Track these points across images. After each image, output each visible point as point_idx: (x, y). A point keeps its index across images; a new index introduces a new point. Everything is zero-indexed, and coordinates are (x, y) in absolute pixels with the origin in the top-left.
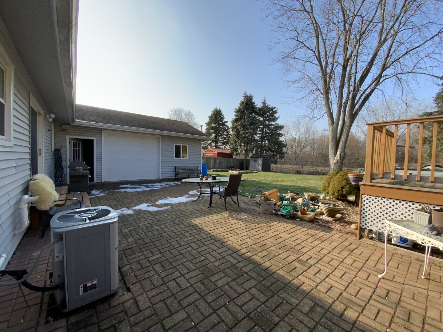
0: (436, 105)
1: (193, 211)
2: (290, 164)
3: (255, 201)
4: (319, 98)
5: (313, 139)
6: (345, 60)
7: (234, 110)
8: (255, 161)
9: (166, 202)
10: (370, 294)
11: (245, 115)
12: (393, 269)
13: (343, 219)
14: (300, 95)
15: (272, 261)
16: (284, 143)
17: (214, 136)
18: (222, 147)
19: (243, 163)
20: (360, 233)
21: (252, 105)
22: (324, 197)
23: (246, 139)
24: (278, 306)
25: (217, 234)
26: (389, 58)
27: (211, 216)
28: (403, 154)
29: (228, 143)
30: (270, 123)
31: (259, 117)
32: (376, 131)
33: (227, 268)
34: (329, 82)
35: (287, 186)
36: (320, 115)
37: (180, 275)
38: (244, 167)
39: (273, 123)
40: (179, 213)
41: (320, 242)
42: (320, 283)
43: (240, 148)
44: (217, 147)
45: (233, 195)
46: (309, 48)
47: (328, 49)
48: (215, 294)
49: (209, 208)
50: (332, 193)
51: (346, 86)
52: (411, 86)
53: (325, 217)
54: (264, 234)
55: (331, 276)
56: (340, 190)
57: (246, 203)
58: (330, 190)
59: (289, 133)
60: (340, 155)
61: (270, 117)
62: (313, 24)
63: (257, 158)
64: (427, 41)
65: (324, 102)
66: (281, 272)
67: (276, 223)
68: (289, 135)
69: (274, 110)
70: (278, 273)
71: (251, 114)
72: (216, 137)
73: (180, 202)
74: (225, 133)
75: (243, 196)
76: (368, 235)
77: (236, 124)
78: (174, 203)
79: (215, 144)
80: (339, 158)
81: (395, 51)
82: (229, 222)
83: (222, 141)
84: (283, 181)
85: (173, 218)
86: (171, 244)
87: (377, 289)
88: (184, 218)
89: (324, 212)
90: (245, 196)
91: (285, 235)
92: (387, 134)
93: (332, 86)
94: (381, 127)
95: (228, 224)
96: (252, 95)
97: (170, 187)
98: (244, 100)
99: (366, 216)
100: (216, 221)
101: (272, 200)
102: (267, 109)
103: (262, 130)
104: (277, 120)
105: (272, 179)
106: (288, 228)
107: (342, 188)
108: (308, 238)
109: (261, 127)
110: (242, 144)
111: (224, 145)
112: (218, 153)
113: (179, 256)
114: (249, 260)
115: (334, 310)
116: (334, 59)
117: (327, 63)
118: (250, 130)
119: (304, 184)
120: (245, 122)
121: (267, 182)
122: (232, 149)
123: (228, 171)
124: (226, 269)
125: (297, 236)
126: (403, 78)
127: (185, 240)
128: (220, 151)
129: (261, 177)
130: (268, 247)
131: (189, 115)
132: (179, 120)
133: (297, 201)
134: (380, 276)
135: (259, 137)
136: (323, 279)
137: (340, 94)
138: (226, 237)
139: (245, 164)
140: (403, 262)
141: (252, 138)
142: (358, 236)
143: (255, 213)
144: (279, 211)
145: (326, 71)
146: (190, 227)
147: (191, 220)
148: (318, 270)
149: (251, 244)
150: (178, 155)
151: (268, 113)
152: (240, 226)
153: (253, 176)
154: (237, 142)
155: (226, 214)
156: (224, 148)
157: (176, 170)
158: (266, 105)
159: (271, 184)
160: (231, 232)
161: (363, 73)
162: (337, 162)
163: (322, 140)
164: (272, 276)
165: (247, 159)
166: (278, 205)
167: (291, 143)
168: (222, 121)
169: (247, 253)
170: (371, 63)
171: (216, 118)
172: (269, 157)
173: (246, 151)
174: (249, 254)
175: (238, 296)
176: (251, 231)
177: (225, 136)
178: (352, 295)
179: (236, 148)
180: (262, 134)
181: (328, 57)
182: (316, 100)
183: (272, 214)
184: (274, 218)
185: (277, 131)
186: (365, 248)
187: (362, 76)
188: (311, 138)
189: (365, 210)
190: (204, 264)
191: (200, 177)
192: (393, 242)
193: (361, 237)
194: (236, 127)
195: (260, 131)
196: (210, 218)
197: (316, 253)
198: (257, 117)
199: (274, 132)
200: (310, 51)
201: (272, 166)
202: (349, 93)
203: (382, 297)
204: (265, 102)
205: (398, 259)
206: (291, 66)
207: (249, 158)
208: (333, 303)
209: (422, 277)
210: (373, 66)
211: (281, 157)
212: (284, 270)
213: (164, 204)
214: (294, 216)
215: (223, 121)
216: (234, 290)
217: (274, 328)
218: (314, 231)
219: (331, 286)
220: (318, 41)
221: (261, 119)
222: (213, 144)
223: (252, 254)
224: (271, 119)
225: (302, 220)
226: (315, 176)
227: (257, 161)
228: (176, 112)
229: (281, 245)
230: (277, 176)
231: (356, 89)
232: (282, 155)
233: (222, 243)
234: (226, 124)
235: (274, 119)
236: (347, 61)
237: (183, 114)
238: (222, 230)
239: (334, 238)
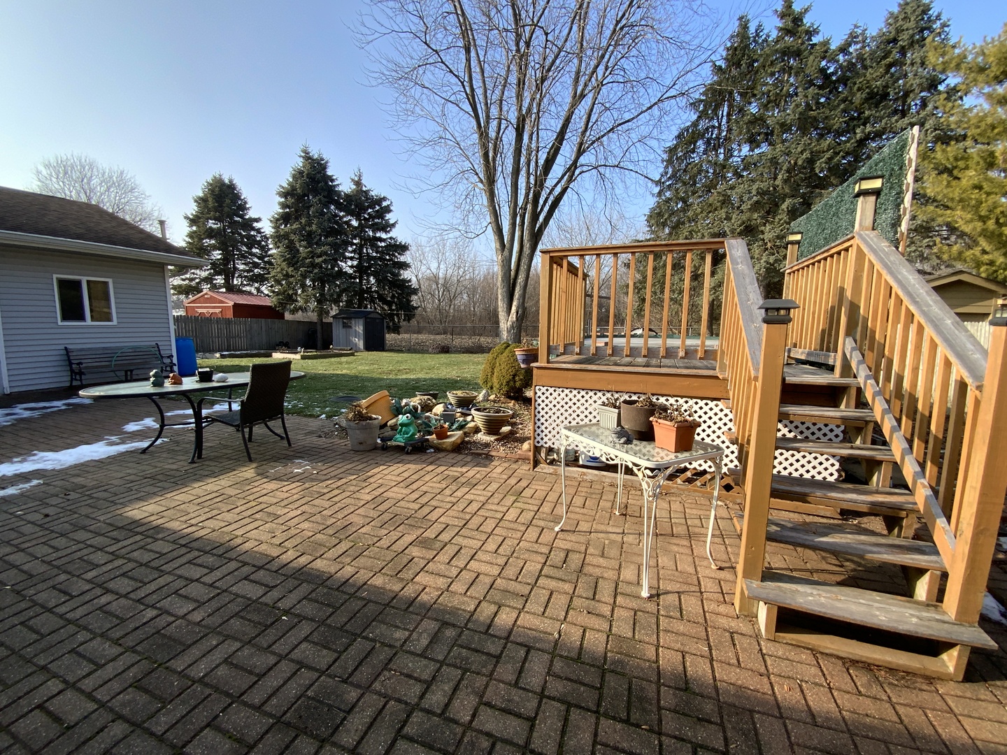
0: (649, 229)
1: (132, 482)
2: (430, 333)
3: (337, 424)
4: (477, 189)
5: (472, 279)
6: (518, 119)
7: (277, 188)
8: (346, 326)
9: (27, 467)
10: (539, 566)
11: (309, 208)
12: (578, 509)
13: (513, 434)
14: (439, 177)
15: (362, 561)
16: (414, 283)
17: (219, 257)
18: (248, 288)
19: (315, 332)
20: (535, 456)
21: (327, 183)
22: (485, 397)
23: (316, 271)
24: (360, 664)
25: (210, 530)
26: (588, 133)
27: (196, 485)
28: (608, 311)
29: (267, 279)
30: (378, 235)
31: (349, 218)
32: (555, 266)
33: (232, 617)
34: (494, 160)
35: (418, 380)
36: (479, 227)
37: (61, 686)
38: (319, 343)
39: (384, 236)
40: (73, 496)
41: (468, 489)
42: (456, 577)
43: (303, 292)
44: (231, 289)
45: (271, 419)
46: (451, 72)
47: (490, 86)
48: (183, 703)
49: (193, 462)
50: (498, 386)
51: (523, 173)
52: (617, 192)
53: (482, 437)
54: (348, 501)
55: (480, 555)
56: (510, 380)
57: (311, 433)
58: (495, 381)
59: (424, 262)
60: (517, 313)
61: (376, 221)
62: (457, 15)
63: (350, 318)
64: (642, 113)
65: (485, 202)
66: (378, 581)
67: (382, 468)
68: (424, 268)
69: (384, 204)
70: (371, 585)
71: (327, 205)
72: (227, 258)
73: (82, 461)
74: (254, 250)
75: (306, 416)
76: (546, 457)
77: (286, 229)
78: (58, 467)
79: (227, 279)
80: (515, 319)
81: (597, 121)
82: (255, 490)
83: (248, 271)
84: (410, 371)
85: (47, 516)
86: (32, 601)
87: (552, 553)
88: (90, 510)
89: (481, 426)
90: (311, 416)
91: (397, 492)
92: (568, 271)
93: (500, 169)
94: (562, 258)
95: (251, 498)
96: (324, 157)
97: (44, 416)
98: (304, 167)
99: (542, 424)
100: (214, 495)
101: (374, 416)
102: (367, 199)
103: (359, 250)
104: (393, 230)
105: (386, 368)
106: (406, 475)
107: (514, 376)
108: (445, 486)
109: (355, 241)
110: (308, 282)
111: (256, 285)
112: (236, 306)
113: (62, 631)
114: (302, 576)
115: (477, 621)
116: (501, 109)
117: (488, 117)
118: (326, 248)
119: (452, 373)
120: (310, 225)
121: (375, 375)
122: (278, 294)
123: (271, 356)
124: (228, 620)
125: (424, 488)
126: (607, 175)
127: (90, 575)
128: (242, 300)
129: (361, 364)
130: (354, 529)
131: (120, 183)
132: (83, 199)
133: (434, 411)
134: (557, 529)
135: (352, 267)
136: (463, 566)
137: (514, 189)
138: (239, 533)
139: (319, 335)
140: (593, 493)
141: (333, 268)
142: (532, 462)
143: (334, 454)
144: (390, 440)
145: (487, 134)
146: (115, 533)
147: (119, 512)
148: (457, 548)
149: (311, 534)
150: (72, 310)
151: (370, 210)
152: (288, 495)
153: (341, 363)
154: (292, 276)
155: (249, 472)
156: (255, 292)
157: (69, 360)
158: (364, 189)
159: (382, 379)
160: (257, 516)
161: (549, 153)
162: (512, 327)
163: (488, 279)
164: (356, 597)
165: (324, 320)
166: (391, 426)
167: (430, 286)
168: (242, 217)
169: (296, 558)
170: (561, 137)
171: (220, 206)
172: (379, 317)
173: (319, 302)
174: (303, 560)
175: (256, 683)
176: (316, 502)
177: (256, 260)
178: (511, 580)
179: (291, 292)
180: (360, 259)
181: (489, 101)
182: (472, 193)
183: (375, 448)
184: (379, 458)
185: (393, 255)
186: (540, 483)
187: (547, 158)
188: (467, 277)
189: (541, 414)
190: (154, 631)
191: (152, 379)
192: (581, 462)
193: (536, 463)
194: (286, 236)
195: (353, 251)
196: (194, 492)
197: (457, 515)
198: (344, 216)
199: (388, 257)
200: (454, 80)
201: (390, 337)
202: (528, 189)
203: (557, 567)
204: (360, 180)
205: (586, 490)
206: (417, 103)
207: (331, 320)
208: (475, 610)
209: (617, 513)
210: (565, 142)
211: (409, 318)
212: (384, 574)
213: (16, 475)
214: (422, 444)
215: (247, 217)
216: (246, 670)
217: (345, 719)
218: (459, 469)
219: (477, 574)
220: (468, 60)
221: (355, 223)
222: (220, 280)
223: (311, 558)
224: (377, 224)
225: (438, 449)
226: (475, 355)
227: (350, 327)
228: (66, 173)
229: (386, 517)
230: (400, 359)
231: (540, 184)
232: (409, 311)
233: (222, 552)
234: (256, 225)
235: (387, 227)
236: (521, 121)
237: (95, 181)
238: (228, 517)
239: (494, 475)
